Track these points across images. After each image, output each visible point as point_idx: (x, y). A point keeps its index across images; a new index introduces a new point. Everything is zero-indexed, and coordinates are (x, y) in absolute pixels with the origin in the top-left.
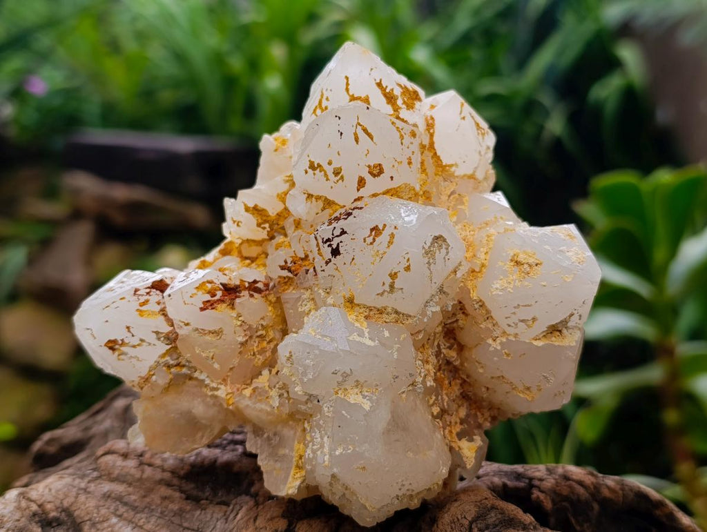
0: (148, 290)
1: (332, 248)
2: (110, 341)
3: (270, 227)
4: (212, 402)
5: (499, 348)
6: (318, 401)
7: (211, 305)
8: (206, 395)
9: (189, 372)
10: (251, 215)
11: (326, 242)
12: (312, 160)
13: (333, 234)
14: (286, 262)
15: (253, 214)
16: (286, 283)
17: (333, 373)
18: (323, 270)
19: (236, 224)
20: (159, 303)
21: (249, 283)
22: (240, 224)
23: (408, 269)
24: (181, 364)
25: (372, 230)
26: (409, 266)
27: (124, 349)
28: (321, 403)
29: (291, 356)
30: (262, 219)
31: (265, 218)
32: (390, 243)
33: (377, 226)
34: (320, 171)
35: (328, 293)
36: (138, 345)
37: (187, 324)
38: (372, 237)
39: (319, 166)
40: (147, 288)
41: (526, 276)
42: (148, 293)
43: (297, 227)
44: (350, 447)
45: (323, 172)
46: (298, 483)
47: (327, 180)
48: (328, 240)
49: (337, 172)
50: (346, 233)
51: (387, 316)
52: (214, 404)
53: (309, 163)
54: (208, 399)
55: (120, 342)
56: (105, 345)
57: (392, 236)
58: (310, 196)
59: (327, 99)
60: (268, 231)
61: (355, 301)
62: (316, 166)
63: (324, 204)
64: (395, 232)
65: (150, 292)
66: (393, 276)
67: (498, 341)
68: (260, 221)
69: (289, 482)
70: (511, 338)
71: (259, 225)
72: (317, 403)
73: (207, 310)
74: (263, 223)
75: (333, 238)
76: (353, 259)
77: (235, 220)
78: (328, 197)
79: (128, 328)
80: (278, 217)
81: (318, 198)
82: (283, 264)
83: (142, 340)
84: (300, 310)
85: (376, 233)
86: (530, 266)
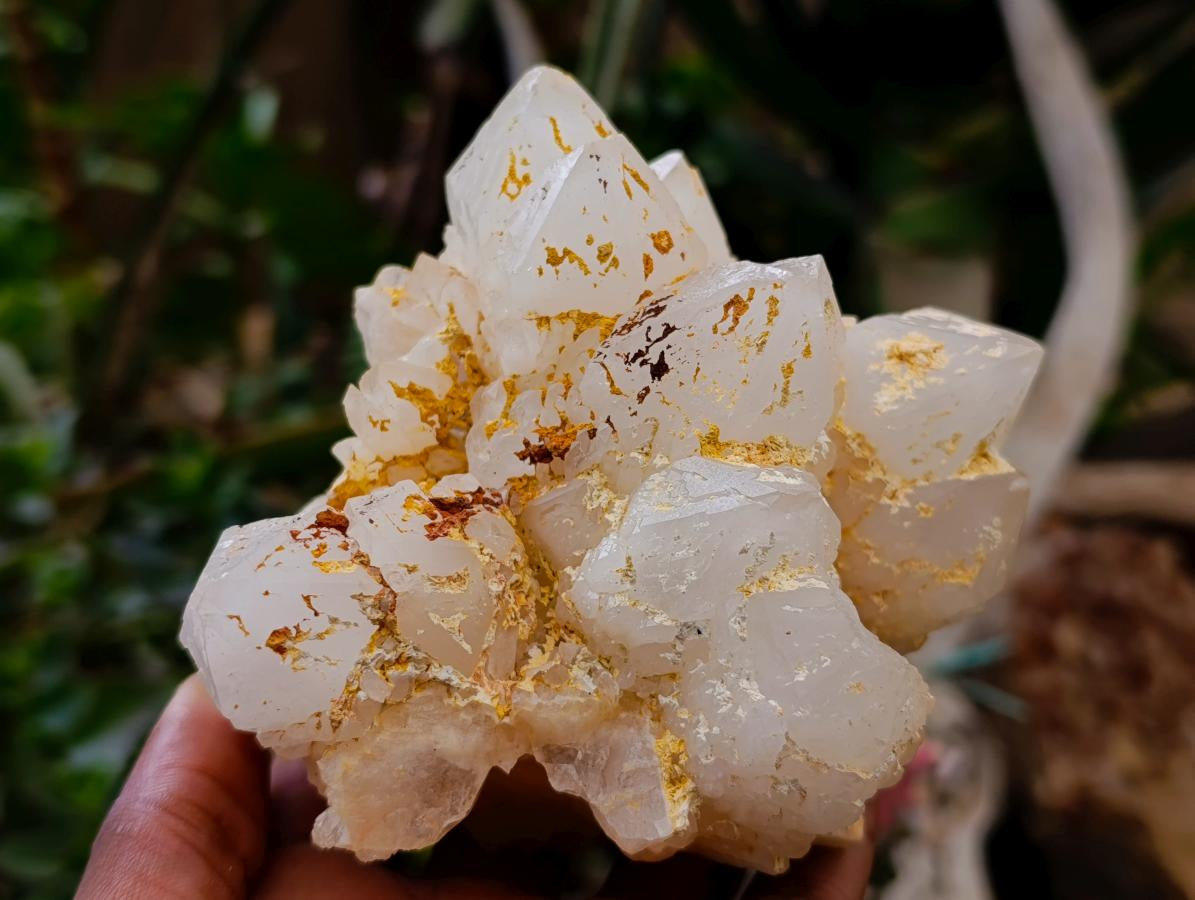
0: (315, 531)
1: (652, 364)
2: (275, 633)
3: (440, 421)
4: (469, 718)
5: (907, 504)
6: (699, 632)
7: (440, 530)
8: (457, 710)
9: (418, 672)
10: (408, 402)
11: (634, 360)
12: (552, 246)
13: (649, 340)
14: (527, 444)
15: (411, 400)
16: (525, 487)
17: (741, 552)
18: (635, 414)
19: (379, 426)
20: (345, 547)
21: (472, 494)
22: (386, 425)
23: (807, 352)
24: (405, 656)
25: (727, 307)
26: (809, 347)
27: (301, 646)
28: (705, 634)
29: (630, 566)
30: (425, 407)
31: (431, 405)
32: (773, 313)
33: (737, 296)
34: (571, 262)
35: (647, 454)
36: (327, 632)
37: (411, 570)
38: (730, 319)
39: (567, 252)
40: (309, 528)
41: (927, 370)
42: (316, 535)
43: (511, 393)
44: (823, 658)
45: (576, 262)
46: (684, 806)
47: (587, 273)
48: (640, 354)
49: (603, 255)
50: (674, 329)
51: (777, 453)
52: (476, 722)
53: (546, 253)
54: (463, 715)
55: (294, 632)
56: (268, 645)
57: (774, 301)
58: (543, 321)
59: (525, 162)
60: (437, 430)
61: (721, 439)
62: (560, 254)
63: (578, 324)
64: (778, 294)
65: (319, 532)
66: (788, 370)
67: (901, 496)
68: (425, 411)
69: (667, 810)
70: (922, 483)
71: (424, 419)
72: (697, 637)
73: (439, 538)
74: (428, 415)
75: (647, 348)
76: (698, 370)
77: (375, 420)
78: (583, 311)
79: (307, 599)
80: (449, 400)
81: (564, 317)
82: (523, 448)
83: (334, 621)
84: (589, 508)
85: (735, 310)
86: (926, 353)
